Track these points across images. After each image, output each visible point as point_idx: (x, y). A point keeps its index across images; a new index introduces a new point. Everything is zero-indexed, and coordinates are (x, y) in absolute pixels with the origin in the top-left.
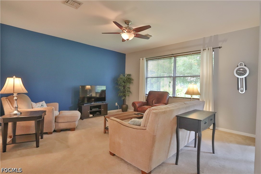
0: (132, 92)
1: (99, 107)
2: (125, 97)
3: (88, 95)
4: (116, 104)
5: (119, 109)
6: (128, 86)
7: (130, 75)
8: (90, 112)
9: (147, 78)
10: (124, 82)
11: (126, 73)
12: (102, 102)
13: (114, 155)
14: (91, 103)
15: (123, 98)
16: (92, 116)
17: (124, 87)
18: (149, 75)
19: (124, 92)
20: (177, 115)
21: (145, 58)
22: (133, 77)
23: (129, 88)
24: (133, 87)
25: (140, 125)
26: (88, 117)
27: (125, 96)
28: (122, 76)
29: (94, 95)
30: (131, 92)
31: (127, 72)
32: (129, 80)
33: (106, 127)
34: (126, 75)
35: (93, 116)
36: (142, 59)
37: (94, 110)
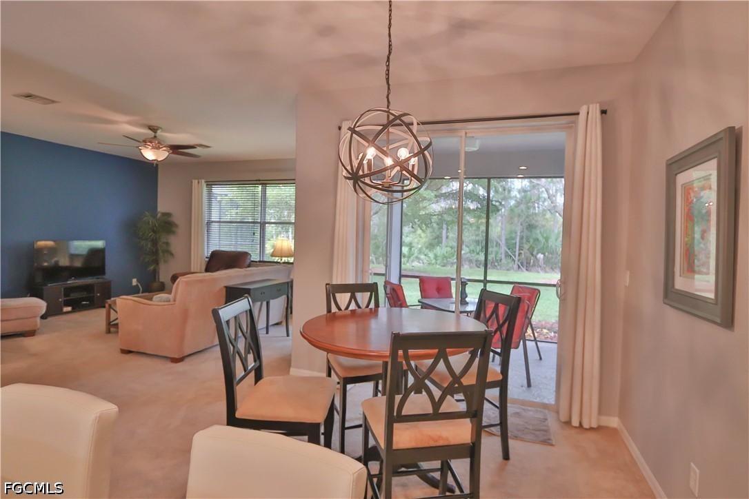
0: (173, 252)
1: (88, 288)
2: (158, 264)
3: (46, 264)
4: (134, 282)
5: (142, 293)
6: (163, 239)
7: (168, 215)
8: (65, 301)
9: (209, 223)
10: (154, 231)
11: (159, 209)
12: (96, 277)
13: (129, 352)
14: (67, 280)
15: (152, 267)
16: (69, 309)
17: (155, 242)
18: (215, 217)
19: (156, 253)
20: (226, 285)
21: (203, 181)
22: (178, 218)
23: (167, 244)
24: (176, 243)
25: (169, 301)
26: (60, 312)
27: (157, 262)
28: (147, 217)
29: (64, 262)
30: (172, 254)
31: (162, 207)
32: (167, 225)
33: (111, 320)
34: (159, 215)
35: (73, 309)
36: (196, 181)
37: (74, 296)
